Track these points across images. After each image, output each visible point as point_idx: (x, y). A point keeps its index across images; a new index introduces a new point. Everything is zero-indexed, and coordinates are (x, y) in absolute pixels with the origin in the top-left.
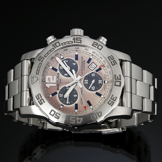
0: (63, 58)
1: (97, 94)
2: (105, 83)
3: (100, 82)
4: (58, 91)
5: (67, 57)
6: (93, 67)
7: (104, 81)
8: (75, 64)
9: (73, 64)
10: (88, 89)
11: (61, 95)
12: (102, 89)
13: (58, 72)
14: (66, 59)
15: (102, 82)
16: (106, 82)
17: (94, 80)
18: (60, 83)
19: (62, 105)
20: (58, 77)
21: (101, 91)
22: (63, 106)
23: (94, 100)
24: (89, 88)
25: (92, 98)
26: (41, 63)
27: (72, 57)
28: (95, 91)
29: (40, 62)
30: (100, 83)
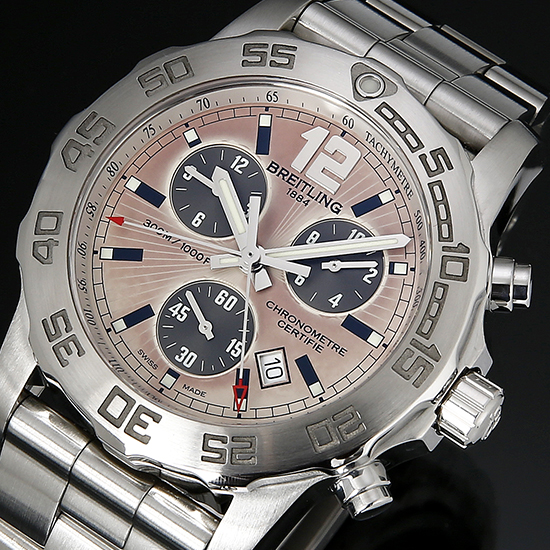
0: (391, 272)
1: (145, 313)
2: (171, 372)
3: (188, 357)
4: (263, 161)
5: (386, 292)
6: (271, 373)
7: (176, 375)
8: (335, 304)
9: (340, 296)
10: (192, 288)
11: (239, 163)
12: (151, 344)
13: (347, 215)
14: (377, 281)
15: (180, 365)
16: (169, 380)
17: (210, 336)
18: (294, 188)
19: (197, 142)
20: (325, 199)
21: (147, 335)
22: (192, 145)
23: (131, 281)
24: (189, 295)
25: (142, 280)
26: (420, 152)
27: (371, 309)
28: (165, 310)
29: (426, 151)
30: (184, 355)
